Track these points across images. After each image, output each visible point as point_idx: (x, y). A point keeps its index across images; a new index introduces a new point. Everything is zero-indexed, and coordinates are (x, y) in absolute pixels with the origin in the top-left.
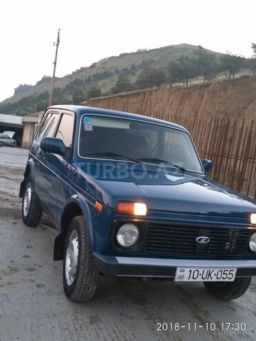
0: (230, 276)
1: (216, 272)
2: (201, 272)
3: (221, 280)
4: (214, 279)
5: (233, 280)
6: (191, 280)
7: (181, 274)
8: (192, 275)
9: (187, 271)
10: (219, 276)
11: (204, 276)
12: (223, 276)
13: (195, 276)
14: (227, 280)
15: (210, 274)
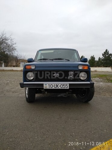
0: (67, 87)
1: (60, 85)
2: (53, 85)
3: (63, 88)
4: (60, 88)
5: (68, 88)
6: (50, 88)
7: (46, 86)
8: (50, 86)
9: (48, 85)
10: (62, 87)
11: (55, 87)
12: (63, 86)
13: (51, 87)
14: (65, 88)
15: (57, 86)
